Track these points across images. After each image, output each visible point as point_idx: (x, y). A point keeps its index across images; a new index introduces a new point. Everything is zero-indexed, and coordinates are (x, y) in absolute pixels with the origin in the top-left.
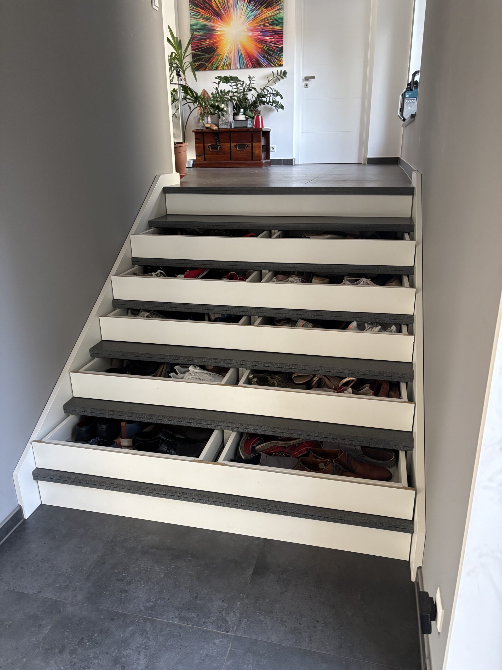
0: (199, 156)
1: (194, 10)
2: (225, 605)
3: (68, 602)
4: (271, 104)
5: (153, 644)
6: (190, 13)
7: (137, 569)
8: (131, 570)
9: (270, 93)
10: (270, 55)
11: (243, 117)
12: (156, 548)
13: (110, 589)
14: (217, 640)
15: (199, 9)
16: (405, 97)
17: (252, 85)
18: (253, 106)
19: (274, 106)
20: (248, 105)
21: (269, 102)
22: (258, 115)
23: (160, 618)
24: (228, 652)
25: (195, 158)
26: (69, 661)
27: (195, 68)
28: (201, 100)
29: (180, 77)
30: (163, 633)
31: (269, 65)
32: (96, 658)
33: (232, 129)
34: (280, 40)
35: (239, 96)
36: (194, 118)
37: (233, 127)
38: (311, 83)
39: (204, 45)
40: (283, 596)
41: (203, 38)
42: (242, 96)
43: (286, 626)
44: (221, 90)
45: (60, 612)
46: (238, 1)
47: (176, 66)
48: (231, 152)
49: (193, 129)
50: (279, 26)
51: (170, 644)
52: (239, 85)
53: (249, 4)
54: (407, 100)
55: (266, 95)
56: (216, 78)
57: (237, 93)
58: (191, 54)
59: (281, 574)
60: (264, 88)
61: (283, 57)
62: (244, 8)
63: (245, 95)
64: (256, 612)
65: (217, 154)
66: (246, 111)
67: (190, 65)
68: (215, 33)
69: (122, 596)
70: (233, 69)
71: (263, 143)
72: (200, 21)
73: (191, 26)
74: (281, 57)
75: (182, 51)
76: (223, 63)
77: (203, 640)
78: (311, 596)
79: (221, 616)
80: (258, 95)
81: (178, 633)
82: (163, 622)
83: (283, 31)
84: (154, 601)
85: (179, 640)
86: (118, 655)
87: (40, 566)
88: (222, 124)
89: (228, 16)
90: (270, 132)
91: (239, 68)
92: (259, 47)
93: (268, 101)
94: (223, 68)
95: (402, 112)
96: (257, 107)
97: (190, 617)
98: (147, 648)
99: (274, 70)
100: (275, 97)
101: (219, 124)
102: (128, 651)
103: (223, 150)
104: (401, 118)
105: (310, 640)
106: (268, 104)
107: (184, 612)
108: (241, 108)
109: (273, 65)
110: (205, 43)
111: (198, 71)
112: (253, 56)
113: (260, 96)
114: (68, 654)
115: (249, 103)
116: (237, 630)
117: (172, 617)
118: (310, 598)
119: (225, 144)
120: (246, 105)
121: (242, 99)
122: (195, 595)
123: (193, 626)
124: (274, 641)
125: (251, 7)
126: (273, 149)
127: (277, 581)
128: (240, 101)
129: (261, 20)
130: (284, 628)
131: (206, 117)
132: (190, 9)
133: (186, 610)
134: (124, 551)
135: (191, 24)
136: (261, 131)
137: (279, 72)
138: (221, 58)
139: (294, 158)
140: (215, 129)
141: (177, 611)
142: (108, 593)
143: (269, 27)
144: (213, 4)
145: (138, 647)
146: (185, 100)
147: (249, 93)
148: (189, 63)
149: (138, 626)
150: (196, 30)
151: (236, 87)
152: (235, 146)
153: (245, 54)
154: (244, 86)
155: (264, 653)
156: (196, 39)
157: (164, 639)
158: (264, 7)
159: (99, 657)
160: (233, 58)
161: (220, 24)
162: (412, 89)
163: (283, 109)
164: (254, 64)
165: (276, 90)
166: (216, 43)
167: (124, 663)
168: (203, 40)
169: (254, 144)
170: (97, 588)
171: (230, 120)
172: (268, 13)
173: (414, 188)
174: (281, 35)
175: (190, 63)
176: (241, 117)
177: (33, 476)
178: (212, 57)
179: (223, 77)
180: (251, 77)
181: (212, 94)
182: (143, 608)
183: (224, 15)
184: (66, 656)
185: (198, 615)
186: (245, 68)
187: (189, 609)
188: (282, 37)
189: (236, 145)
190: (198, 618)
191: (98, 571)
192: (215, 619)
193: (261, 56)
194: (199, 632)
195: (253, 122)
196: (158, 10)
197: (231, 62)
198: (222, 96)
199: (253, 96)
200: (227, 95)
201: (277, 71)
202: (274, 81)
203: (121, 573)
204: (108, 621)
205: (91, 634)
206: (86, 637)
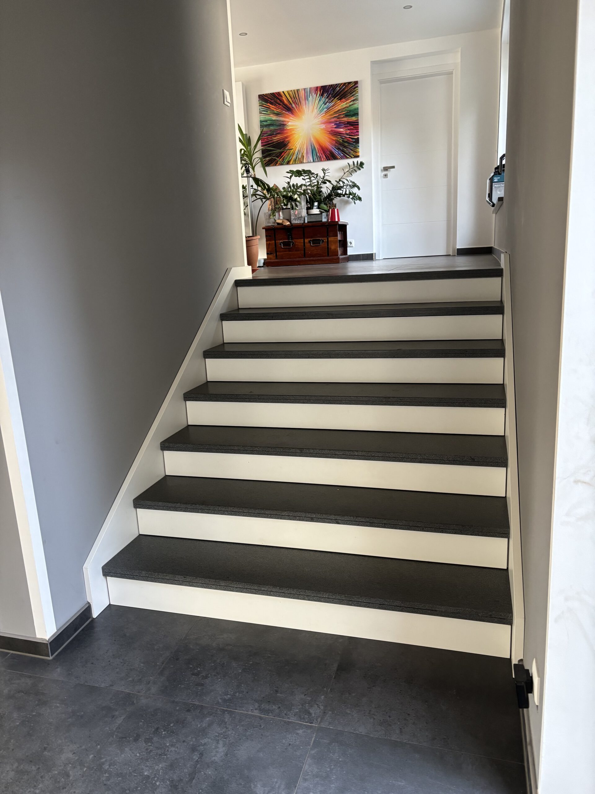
0: (270, 254)
1: (264, 105)
2: (308, 698)
3: (142, 694)
4: (348, 196)
5: (232, 733)
6: (260, 109)
7: (213, 664)
8: (207, 666)
9: (346, 185)
10: (345, 147)
11: (317, 211)
12: (233, 645)
13: (186, 683)
14: (300, 730)
15: (269, 104)
16: (493, 181)
17: (326, 178)
18: (328, 200)
19: (350, 198)
20: (322, 198)
21: (346, 194)
22: (333, 208)
23: (239, 710)
24: (312, 742)
25: (266, 257)
26: (145, 749)
27: (265, 164)
28: (272, 191)
29: (249, 173)
30: (242, 723)
31: (345, 157)
32: (172, 745)
33: (305, 224)
34: (356, 131)
35: (313, 189)
36: (265, 214)
37: (306, 222)
38: (391, 173)
39: (275, 140)
40: (370, 690)
41: (273, 134)
42: (316, 189)
43: (374, 719)
44: (293, 184)
45: (133, 703)
46: (310, 94)
47: (245, 162)
48: (304, 249)
49: (264, 226)
50: (354, 117)
51: (250, 733)
52: (312, 178)
53: (322, 97)
54: (496, 184)
55: (342, 187)
56: (288, 172)
57: (311, 186)
58: (261, 150)
59: (368, 670)
60: (340, 180)
61: (360, 148)
62: (316, 101)
63: (319, 187)
64: (342, 705)
65: (289, 251)
66: (320, 204)
67: (260, 160)
68: (286, 128)
69: (198, 690)
70: (305, 163)
71: (339, 237)
72: (270, 116)
73: (260, 122)
74: (357, 148)
75: (251, 148)
76: (294, 157)
77: (285, 731)
78: (401, 691)
79: (304, 708)
80: (333, 188)
81: (258, 723)
82: (241, 713)
83: (358, 122)
84: (232, 694)
85: (260, 730)
86: (195, 743)
87: (111, 661)
88: (295, 219)
89: (299, 110)
90: (347, 226)
91: (312, 161)
92: (333, 139)
93: (344, 193)
94: (295, 162)
95: (490, 197)
96: (332, 200)
97: (271, 709)
98: (226, 737)
99: (350, 161)
100: (351, 189)
101: (292, 220)
102: (206, 740)
103: (296, 246)
104: (490, 203)
105: (401, 732)
106: (344, 196)
107: (264, 704)
108: (315, 202)
109: (348, 157)
110: (276, 139)
111: (268, 166)
112: (327, 150)
113: (335, 188)
114: (144, 742)
115: (324, 196)
116: (321, 722)
117: (251, 708)
118: (400, 692)
119: (299, 240)
120: (320, 198)
121: (316, 192)
122: (275, 689)
123: (275, 717)
124: (361, 732)
125: (323, 99)
126: (351, 243)
127: (364, 677)
128: (314, 194)
129: (334, 112)
130: (372, 720)
131: (277, 213)
132: (260, 106)
133: (266, 703)
134: (198, 648)
135: (260, 121)
136: (337, 225)
137: (356, 163)
138: (293, 152)
139: (374, 252)
140: (287, 224)
141: (257, 703)
142: (182, 686)
143: (343, 119)
144: (284, 99)
145: (216, 736)
146: (255, 196)
147: (323, 186)
148: (258, 159)
149: (216, 717)
150: (266, 126)
151: (309, 181)
152: (310, 242)
153: (318, 147)
154: (318, 179)
155: (350, 744)
156: (266, 135)
157: (244, 729)
158: (337, 99)
159: (176, 745)
160: (305, 152)
161: (291, 118)
162: (500, 173)
163: (361, 200)
164: (328, 156)
165: (353, 181)
166: (286, 137)
167: (202, 751)
168: (274, 136)
169: (330, 239)
170: (172, 681)
171: (303, 214)
172: (342, 105)
173: (502, 269)
174: (357, 126)
175: (260, 158)
176: (315, 211)
177: (103, 572)
178: (283, 152)
179: (295, 171)
180: (326, 169)
181: (284, 188)
182: (220, 701)
183: (296, 109)
184: (142, 744)
185: (279, 707)
186: (318, 161)
187: (269, 702)
188: (358, 128)
189: (310, 240)
190: (279, 710)
191: (172, 666)
192: (298, 712)
193: (335, 148)
194: (280, 723)
195: (328, 215)
196: (229, 106)
197: (303, 156)
198: (294, 190)
199: (328, 189)
200: (300, 189)
201: (353, 162)
202: (350, 173)
203: (196, 668)
204: (184, 712)
205: (166, 724)
206: (161, 727)
